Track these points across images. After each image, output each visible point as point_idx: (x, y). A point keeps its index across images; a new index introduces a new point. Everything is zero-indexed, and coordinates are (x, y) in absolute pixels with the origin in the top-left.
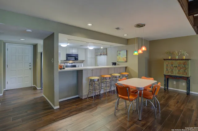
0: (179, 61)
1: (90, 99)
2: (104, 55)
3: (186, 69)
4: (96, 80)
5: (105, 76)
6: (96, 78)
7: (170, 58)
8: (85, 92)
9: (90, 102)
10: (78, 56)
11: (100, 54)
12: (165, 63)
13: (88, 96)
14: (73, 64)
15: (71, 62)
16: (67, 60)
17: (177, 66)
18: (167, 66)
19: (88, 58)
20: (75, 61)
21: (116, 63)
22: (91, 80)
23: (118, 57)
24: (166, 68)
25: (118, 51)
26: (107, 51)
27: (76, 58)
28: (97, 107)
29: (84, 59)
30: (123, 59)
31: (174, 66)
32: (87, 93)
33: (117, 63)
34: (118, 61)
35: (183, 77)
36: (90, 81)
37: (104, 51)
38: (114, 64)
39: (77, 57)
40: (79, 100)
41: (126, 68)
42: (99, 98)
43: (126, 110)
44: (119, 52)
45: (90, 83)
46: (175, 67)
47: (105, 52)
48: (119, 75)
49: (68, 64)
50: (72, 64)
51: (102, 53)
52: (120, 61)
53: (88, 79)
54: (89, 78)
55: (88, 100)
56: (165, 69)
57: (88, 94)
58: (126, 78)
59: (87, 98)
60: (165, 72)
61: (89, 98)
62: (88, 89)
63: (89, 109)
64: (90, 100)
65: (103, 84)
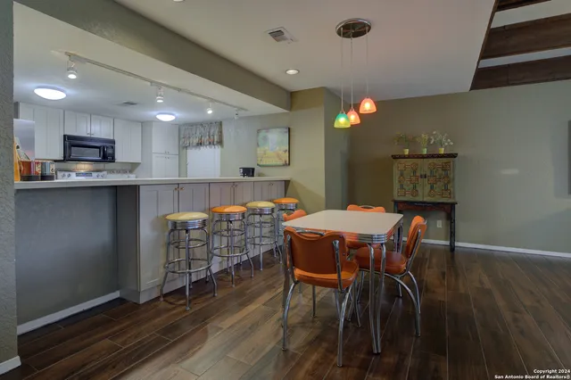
0: (431, 160)
1: (172, 301)
2: (211, 143)
3: (449, 182)
4: (194, 224)
5: (227, 210)
6: (195, 216)
7: (407, 152)
8: (150, 277)
9: (174, 312)
10: (113, 148)
11: (196, 141)
12: (397, 167)
13: (161, 290)
14: (95, 174)
15: (84, 167)
16: (67, 158)
17: (428, 174)
18: (402, 175)
19: (154, 156)
20: (101, 166)
21: (253, 169)
22: (175, 223)
23: (260, 151)
24: (400, 182)
25: (259, 131)
26: (221, 132)
27: (106, 153)
28: (206, 332)
29: (138, 160)
30: (279, 156)
31: (418, 174)
32: (158, 280)
33: (257, 169)
34: (261, 164)
35: (443, 203)
36: (170, 227)
37: (212, 131)
38: (248, 172)
39: (110, 151)
40: (122, 311)
41: (287, 183)
42: (207, 293)
43: (313, 322)
44: (263, 134)
45: (172, 238)
46: (421, 177)
47: (216, 132)
48: (271, 205)
49: (73, 175)
50: (88, 174)
51: (205, 139)
52: (268, 163)
53: (162, 220)
54: (168, 217)
55: (162, 304)
56: (396, 186)
57: (162, 283)
58: (304, 212)
59: (158, 298)
60: (395, 193)
61: (165, 295)
62: (163, 261)
63: (175, 344)
64: (170, 306)
65: (216, 238)
